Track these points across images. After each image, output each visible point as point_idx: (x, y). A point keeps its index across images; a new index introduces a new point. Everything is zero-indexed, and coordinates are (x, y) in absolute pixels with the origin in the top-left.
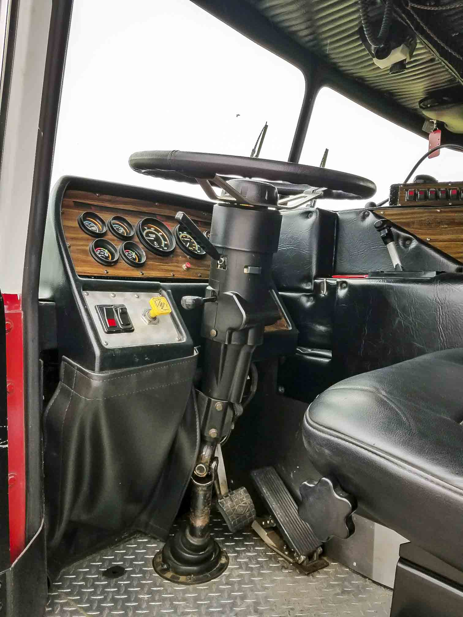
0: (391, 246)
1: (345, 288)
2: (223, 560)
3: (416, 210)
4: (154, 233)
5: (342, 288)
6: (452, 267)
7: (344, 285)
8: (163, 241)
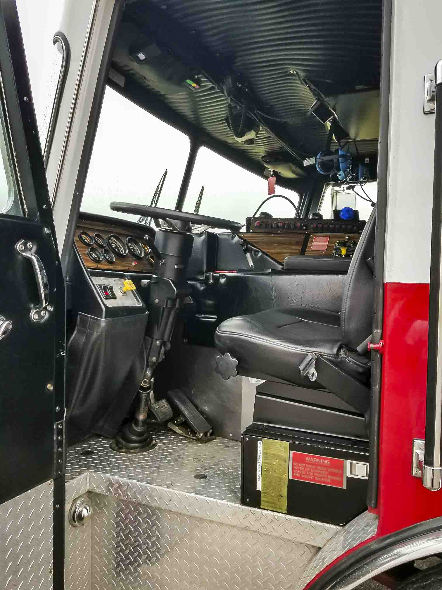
0: (248, 255)
1: (224, 278)
2: (154, 442)
3: (261, 235)
4: (114, 244)
5: (223, 278)
6: (280, 267)
7: (224, 276)
8: (120, 249)
